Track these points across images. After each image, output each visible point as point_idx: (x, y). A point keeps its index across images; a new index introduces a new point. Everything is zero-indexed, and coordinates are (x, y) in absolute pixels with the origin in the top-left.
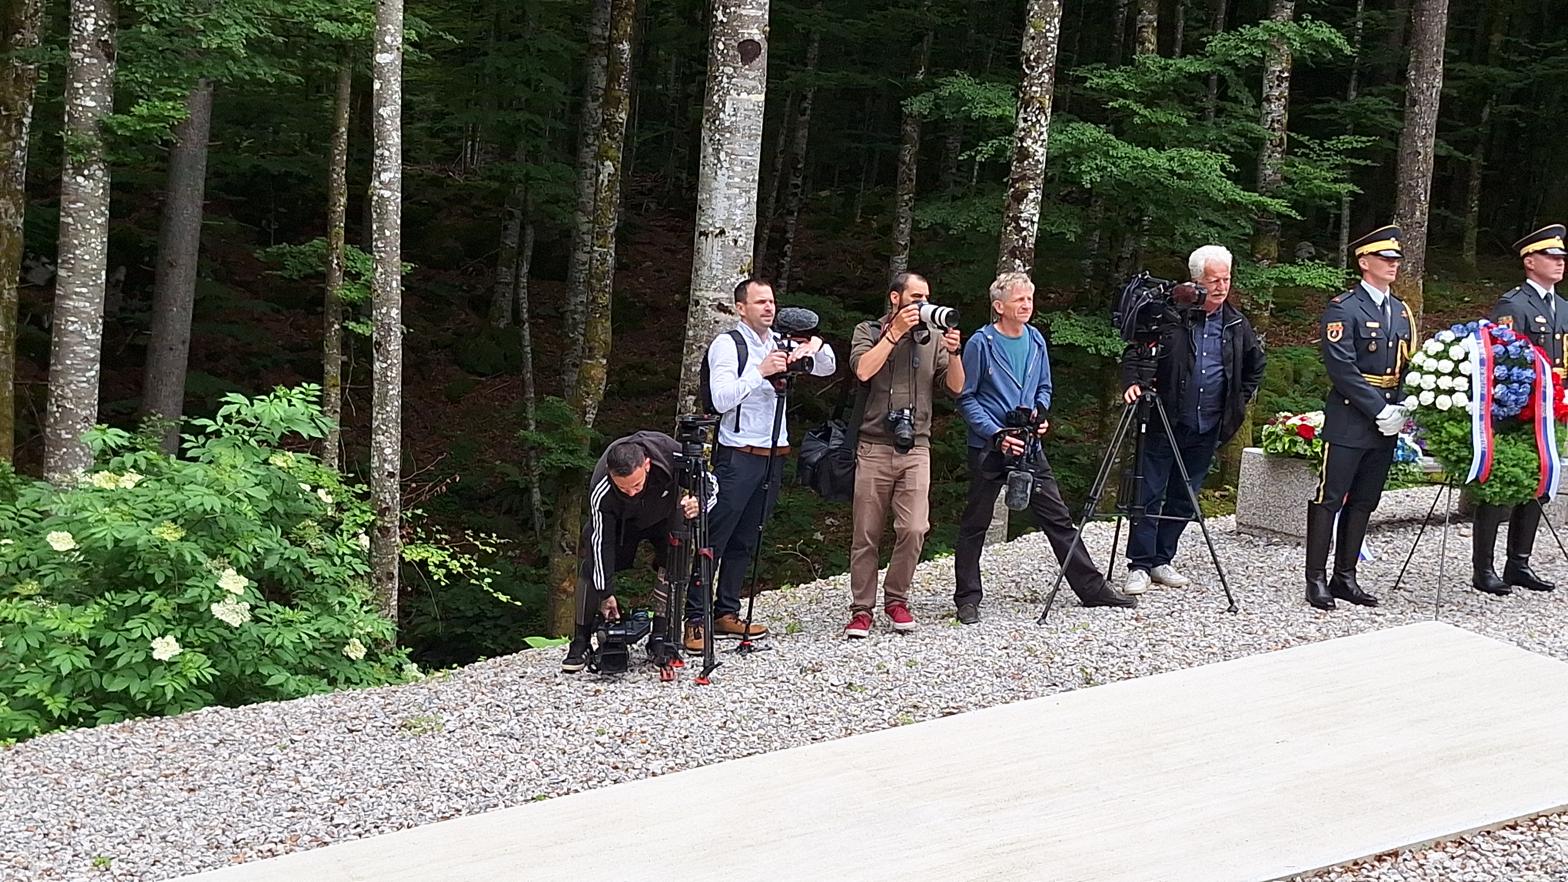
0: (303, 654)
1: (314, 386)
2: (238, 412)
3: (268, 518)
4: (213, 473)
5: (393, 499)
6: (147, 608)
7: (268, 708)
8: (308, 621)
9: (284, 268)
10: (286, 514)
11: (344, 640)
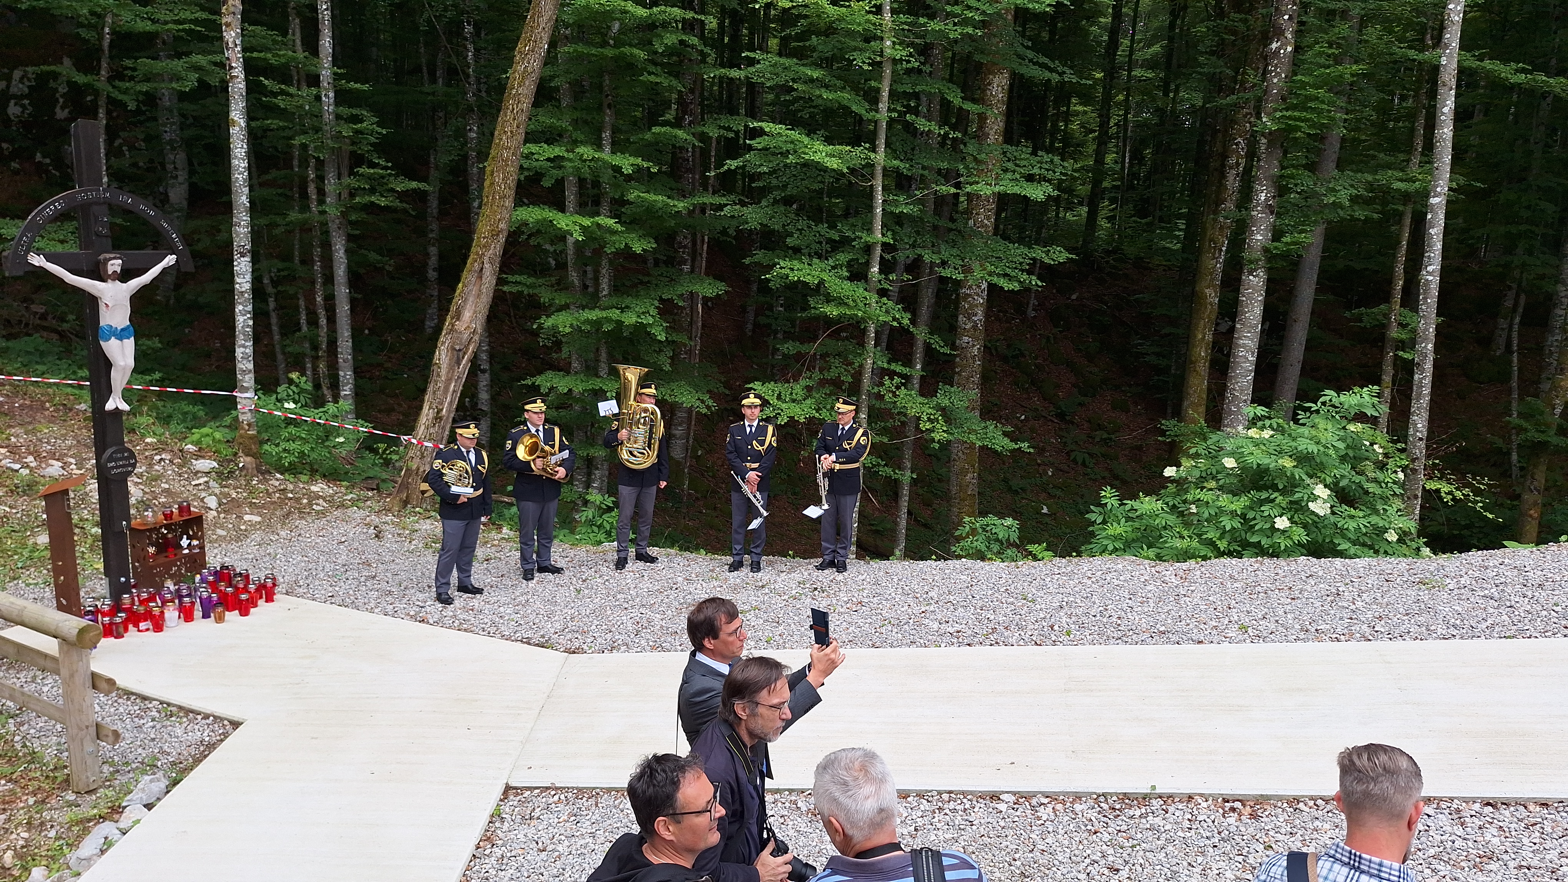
0: (1360, 535)
1: (1375, 387)
2: (1331, 400)
3: (1343, 459)
4: (1314, 433)
5: (1421, 453)
6: (1273, 501)
7: (1338, 562)
8: (1364, 517)
9: (1361, 321)
10: (1355, 457)
11: (1386, 530)
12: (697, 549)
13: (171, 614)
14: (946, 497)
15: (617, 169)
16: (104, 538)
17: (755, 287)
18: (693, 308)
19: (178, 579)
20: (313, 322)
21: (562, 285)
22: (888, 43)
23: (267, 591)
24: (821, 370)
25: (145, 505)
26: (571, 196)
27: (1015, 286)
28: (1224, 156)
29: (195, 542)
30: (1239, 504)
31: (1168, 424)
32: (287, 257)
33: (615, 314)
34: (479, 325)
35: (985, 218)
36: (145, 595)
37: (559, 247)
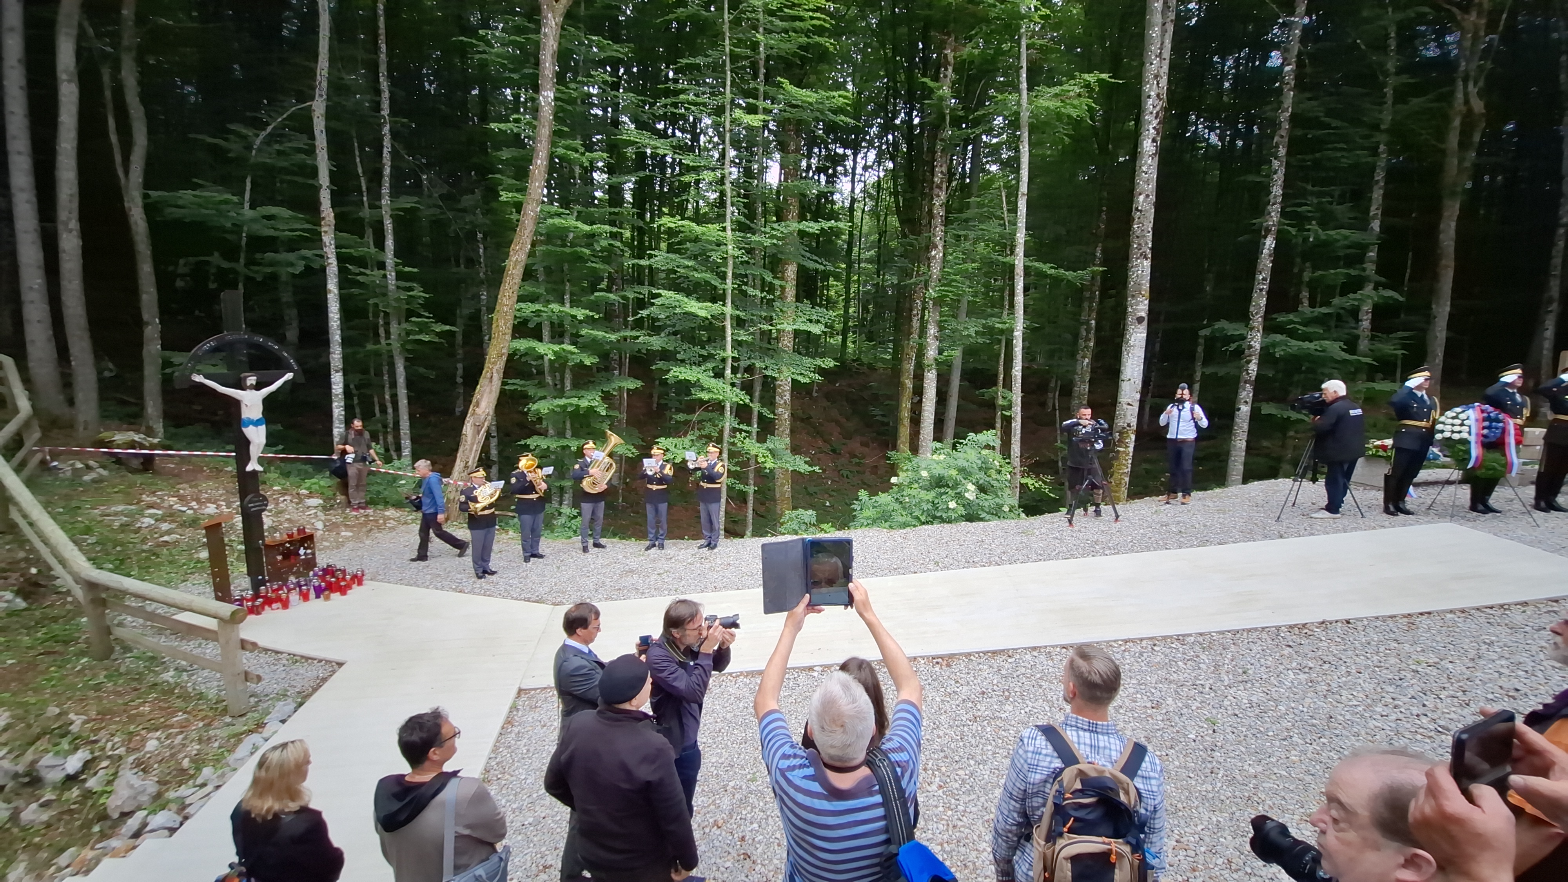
0: (991, 509)
1: (993, 431)
2: (972, 438)
3: (980, 469)
4: (965, 456)
5: (1018, 464)
6: (947, 493)
7: (981, 524)
8: (992, 499)
9: (984, 396)
10: (985, 468)
11: (1003, 505)
12: (630, 537)
13: (294, 597)
14: (774, 500)
15: (574, 317)
16: (247, 552)
17: (657, 382)
18: (621, 396)
19: (298, 575)
20: (384, 411)
21: (542, 385)
22: (730, 247)
23: (358, 579)
24: (699, 429)
25: (274, 529)
26: (546, 333)
27: (807, 380)
28: (911, 310)
29: (309, 551)
30: (931, 495)
31: (891, 453)
32: (365, 372)
33: (574, 401)
34: (491, 410)
35: (787, 343)
36: (275, 587)
37: (540, 362)
